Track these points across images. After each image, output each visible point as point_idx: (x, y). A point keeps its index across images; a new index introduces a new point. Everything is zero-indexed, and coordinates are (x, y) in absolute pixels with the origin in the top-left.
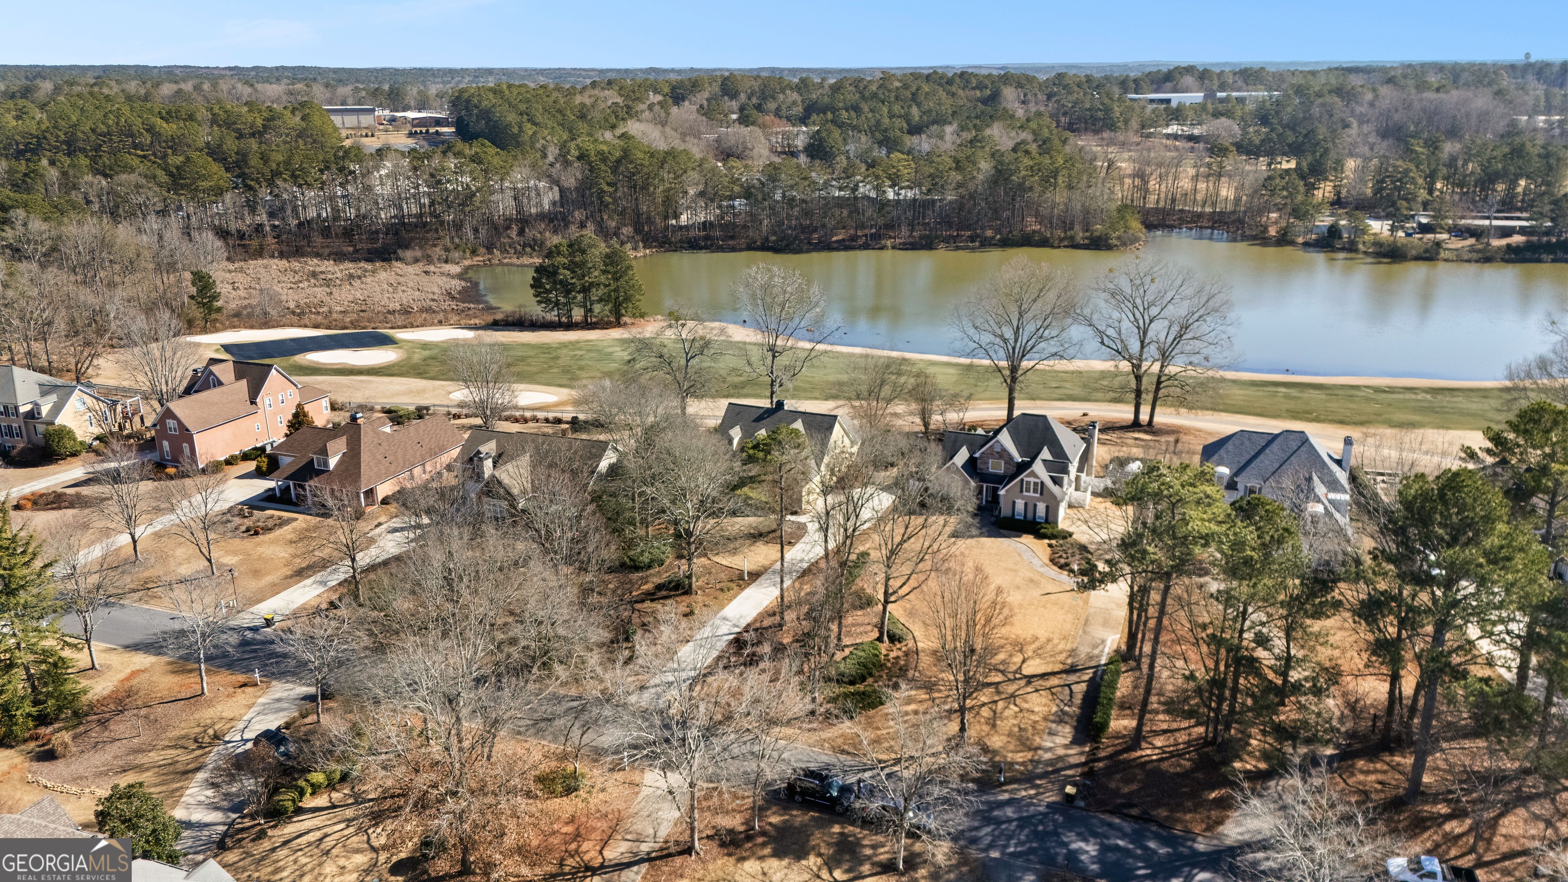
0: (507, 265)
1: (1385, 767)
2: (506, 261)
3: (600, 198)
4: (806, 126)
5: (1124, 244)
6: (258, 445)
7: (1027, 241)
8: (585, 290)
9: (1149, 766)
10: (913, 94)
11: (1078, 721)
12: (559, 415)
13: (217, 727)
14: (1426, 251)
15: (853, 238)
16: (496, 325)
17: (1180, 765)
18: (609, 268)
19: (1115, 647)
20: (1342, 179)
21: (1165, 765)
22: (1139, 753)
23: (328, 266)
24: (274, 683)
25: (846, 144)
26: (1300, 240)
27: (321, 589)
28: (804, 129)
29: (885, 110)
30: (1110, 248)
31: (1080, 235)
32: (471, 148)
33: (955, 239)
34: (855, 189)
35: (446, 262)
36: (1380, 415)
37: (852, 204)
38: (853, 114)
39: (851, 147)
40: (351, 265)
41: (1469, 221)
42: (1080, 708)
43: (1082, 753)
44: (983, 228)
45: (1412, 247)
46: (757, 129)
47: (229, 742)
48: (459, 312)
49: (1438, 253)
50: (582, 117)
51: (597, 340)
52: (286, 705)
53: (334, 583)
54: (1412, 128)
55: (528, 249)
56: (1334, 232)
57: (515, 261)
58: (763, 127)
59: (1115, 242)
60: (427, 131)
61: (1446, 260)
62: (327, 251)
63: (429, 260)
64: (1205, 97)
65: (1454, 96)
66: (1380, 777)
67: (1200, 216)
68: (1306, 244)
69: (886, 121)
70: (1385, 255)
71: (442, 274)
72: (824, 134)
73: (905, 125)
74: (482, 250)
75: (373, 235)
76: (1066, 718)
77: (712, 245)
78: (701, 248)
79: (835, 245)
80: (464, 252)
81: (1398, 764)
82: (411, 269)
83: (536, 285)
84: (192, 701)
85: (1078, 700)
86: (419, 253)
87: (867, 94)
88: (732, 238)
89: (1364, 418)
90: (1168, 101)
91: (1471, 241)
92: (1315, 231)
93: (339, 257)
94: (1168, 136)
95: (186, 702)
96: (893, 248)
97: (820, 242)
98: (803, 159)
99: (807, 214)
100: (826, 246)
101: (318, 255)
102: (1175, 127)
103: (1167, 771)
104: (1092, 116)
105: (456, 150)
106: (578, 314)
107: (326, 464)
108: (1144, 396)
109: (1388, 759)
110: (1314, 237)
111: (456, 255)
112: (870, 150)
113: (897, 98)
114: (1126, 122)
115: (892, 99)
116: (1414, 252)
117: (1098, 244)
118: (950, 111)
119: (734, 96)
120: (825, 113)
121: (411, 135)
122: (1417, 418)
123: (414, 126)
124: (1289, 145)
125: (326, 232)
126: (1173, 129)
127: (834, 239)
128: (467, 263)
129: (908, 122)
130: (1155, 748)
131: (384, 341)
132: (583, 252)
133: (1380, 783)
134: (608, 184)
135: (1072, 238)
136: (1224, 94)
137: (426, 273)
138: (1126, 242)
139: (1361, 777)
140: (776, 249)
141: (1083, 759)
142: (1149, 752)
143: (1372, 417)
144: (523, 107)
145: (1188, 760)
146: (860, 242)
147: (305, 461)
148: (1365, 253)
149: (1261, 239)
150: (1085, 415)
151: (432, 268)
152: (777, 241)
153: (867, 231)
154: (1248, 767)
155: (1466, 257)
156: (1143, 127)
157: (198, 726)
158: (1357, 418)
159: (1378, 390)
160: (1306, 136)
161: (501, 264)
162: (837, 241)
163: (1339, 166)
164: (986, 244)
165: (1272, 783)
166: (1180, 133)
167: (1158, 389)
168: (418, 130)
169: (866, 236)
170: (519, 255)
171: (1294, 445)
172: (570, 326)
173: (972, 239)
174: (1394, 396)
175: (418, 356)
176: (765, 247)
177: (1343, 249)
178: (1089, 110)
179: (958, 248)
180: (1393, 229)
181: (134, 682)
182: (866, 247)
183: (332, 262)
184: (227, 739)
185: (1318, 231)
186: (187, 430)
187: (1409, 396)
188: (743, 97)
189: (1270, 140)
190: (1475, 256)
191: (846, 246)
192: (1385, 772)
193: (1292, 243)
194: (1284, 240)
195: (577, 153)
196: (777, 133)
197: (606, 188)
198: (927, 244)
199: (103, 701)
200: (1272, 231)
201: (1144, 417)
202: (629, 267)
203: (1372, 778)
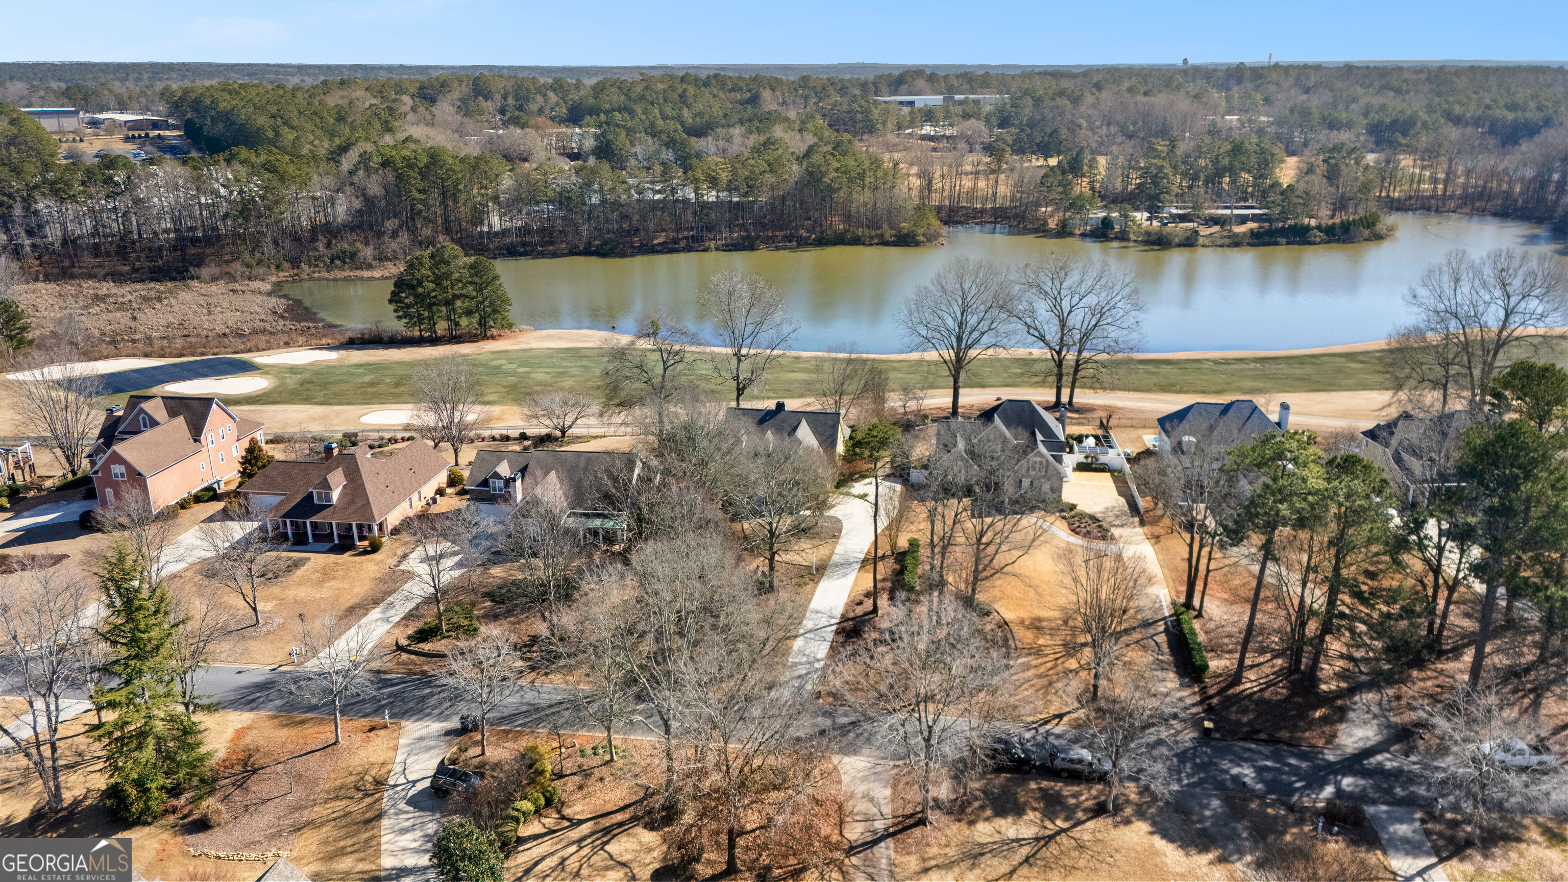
0: (319, 279)
1: (1435, 674)
2: (316, 275)
3: (412, 205)
4: (580, 127)
5: (929, 240)
6: (206, 485)
7: (840, 240)
8: (448, 303)
9: (1255, 697)
10: (681, 96)
11: (1176, 666)
12: (505, 432)
13: (373, 773)
14: (1187, 238)
15: (675, 241)
16: (352, 343)
17: (1278, 693)
18: (475, 279)
19: (1169, 600)
20: (1095, 175)
21: (1267, 694)
22: (1242, 687)
23: (107, 287)
24: (403, 723)
25: (633, 145)
26: (1077, 232)
27: (387, 627)
28: (577, 130)
29: (656, 112)
30: (917, 244)
31: (889, 234)
32: (257, 155)
33: (773, 238)
34: (673, 191)
35: (249, 279)
36: (1230, 384)
37: (672, 207)
38: (627, 116)
39: (638, 149)
40: (138, 286)
41: (1212, 211)
42: (1172, 655)
43: (1194, 693)
44: (796, 228)
45: (1177, 235)
46: (530, 130)
47: (395, 786)
48: (303, 332)
49: (1197, 240)
50: (340, 119)
51: (474, 354)
52: (433, 743)
53: (397, 619)
54: (1131, 128)
55: (338, 262)
56: (1107, 223)
57: (326, 275)
58: (537, 128)
59: (921, 238)
60: (147, 135)
61: (1203, 246)
62: (102, 272)
63: (232, 278)
64: (945, 99)
65: (1160, 100)
66: (1436, 682)
67: (983, 211)
68: (1084, 235)
69: (660, 123)
70: (1153, 243)
71: (253, 292)
72: (611, 137)
73: (679, 127)
74: (286, 265)
75: (154, 252)
76: (1165, 666)
77: (532, 251)
78: (521, 255)
79: (659, 248)
80: (269, 267)
81: (1442, 670)
82: (214, 288)
83: (394, 299)
84: (329, 750)
85: (1165, 647)
86: (216, 271)
87: (633, 96)
88: (551, 243)
89: (1219, 387)
90: (912, 103)
91: (1216, 228)
92: (1090, 222)
93: (118, 278)
94: (924, 138)
95: (322, 752)
96: (717, 249)
97: (642, 245)
98: (592, 161)
99: (626, 217)
100: (648, 249)
101: (90, 276)
102: (928, 128)
103: (1271, 700)
104: (851, 119)
105: (242, 157)
106: (442, 327)
107: (328, 498)
108: (1065, 378)
109: (1432, 667)
110: (1089, 228)
111: (261, 270)
112: (658, 152)
113: (665, 100)
114: (884, 123)
115: (661, 101)
116: (1177, 240)
117: (905, 240)
118: (721, 114)
119: (488, 96)
120: (598, 115)
121: (127, 139)
122: (1260, 384)
123: (130, 129)
124: (1038, 145)
125: (96, 250)
126: (928, 130)
127: (656, 242)
128: (274, 279)
129: (682, 124)
130: (1251, 681)
131: (245, 368)
132: (448, 263)
133: (1438, 686)
134: (420, 192)
135: (882, 236)
136: (962, 97)
137: (234, 291)
138: (932, 238)
139: (1421, 684)
140: (601, 253)
141: (1198, 698)
142: (1248, 685)
143: (1226, 386)
144: (274, 109)
145: (1283, 688)
146: (683, 244)
147: (299, 497)
148: (1135, 241)
149: (1041, 230)
150: (998, 399)
151: (237, 286)
152: (602, 245)
153: (686, 234)
154: (1333, 687)
155: (1220, 242)
156: (900, 128)
157: (351, 774)
158: (1214, 388)
159: (1216, 362)
160: (1051, 135)
161: (312, 279)
162: (659, 244)
163: (1093, 164)
164: (802, 243)
165: (1357, 698)
166: (932, 133)
167: (1076, 370)
168: (136, 134)
169: (687, 238)
170: (330, 267)
171: (1246, 413)
172: (434, 341)
173: (789, 239)
174: (1232, 367)
175: (292, 382)
176: (588, 252)
177: (1116, 239)
178: (848, 112)
179: (778, 248)
180: (1149, 219)
181: (248, 740)
182: (688, 249)
183: (112, 284)
184: (392, 783)
185: (1093, 222)
186: (139, 474)
187: (1243, 366)
188: (498, 97)
189: (1021, 140)
190: (1227, 241)
191: (669, 248)
192: (1436, 678)
193: (1071, 234)
194: (1063, 231)
195: (379, 160)
196: (550, 135)
197: (417, 195)
198: (747, 245)
199: (226, 764)
200: (1052, 224)
201: (1065, 399)
202: (496, 277)
203: (1429, 683)
